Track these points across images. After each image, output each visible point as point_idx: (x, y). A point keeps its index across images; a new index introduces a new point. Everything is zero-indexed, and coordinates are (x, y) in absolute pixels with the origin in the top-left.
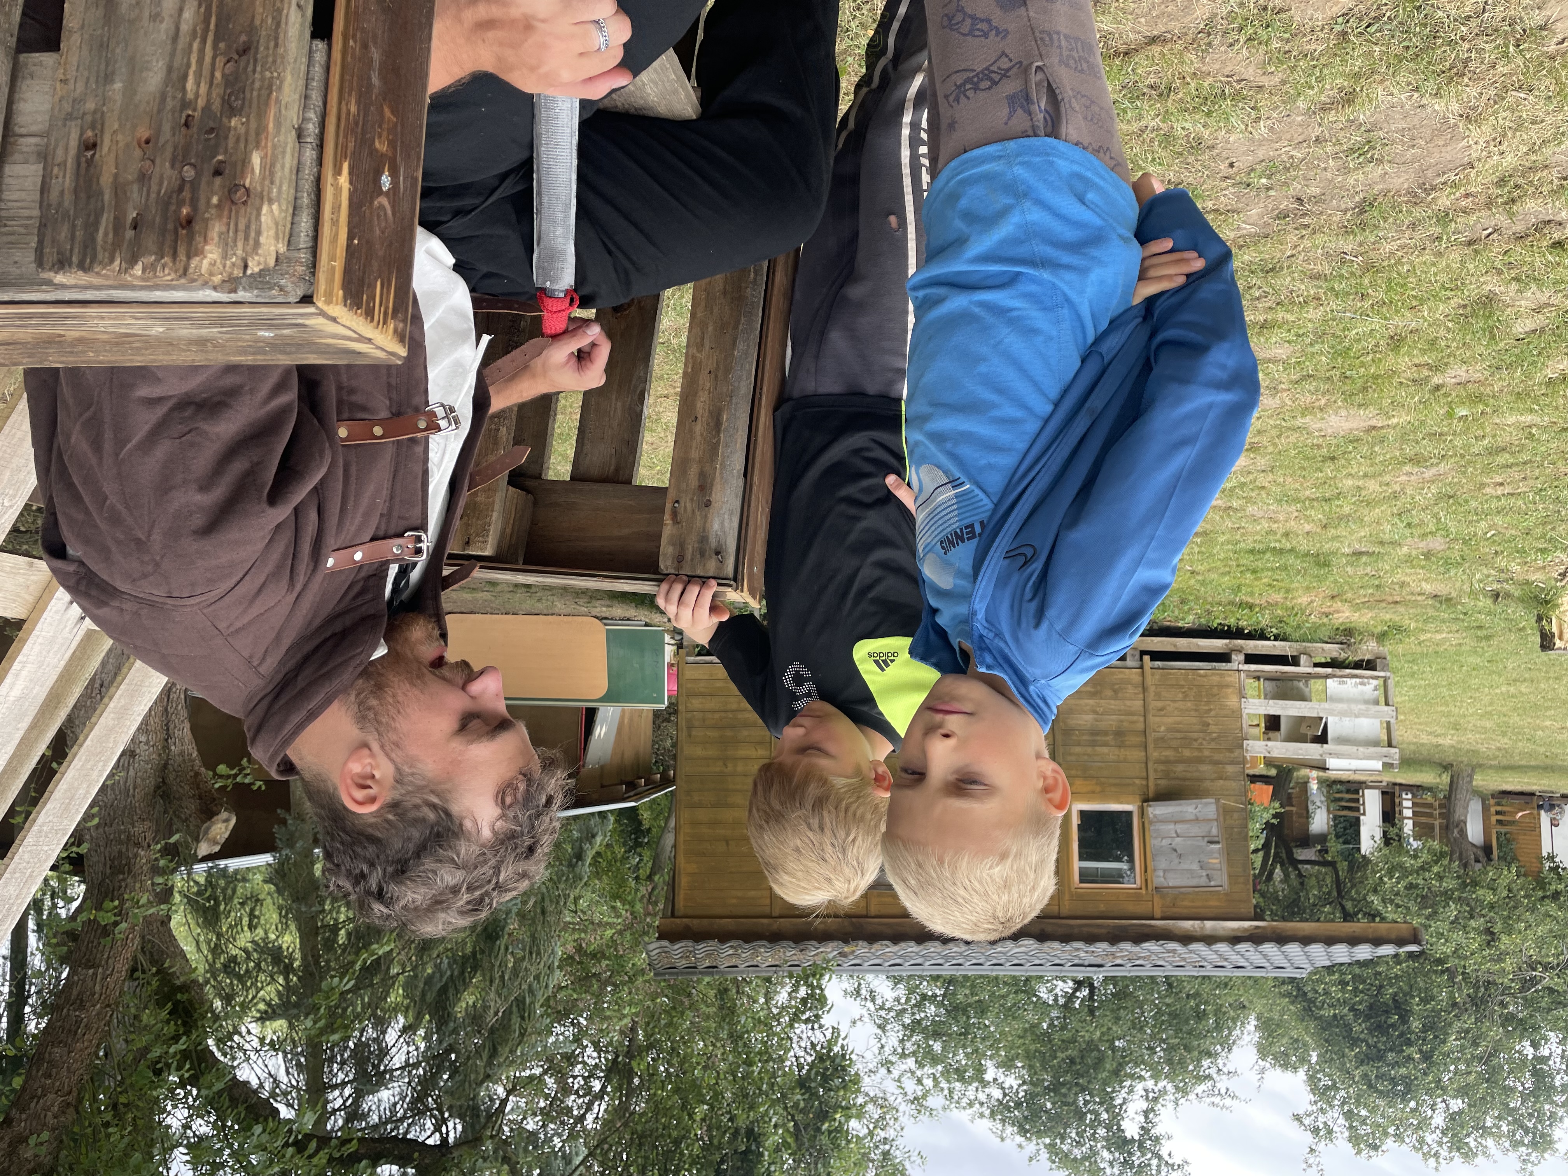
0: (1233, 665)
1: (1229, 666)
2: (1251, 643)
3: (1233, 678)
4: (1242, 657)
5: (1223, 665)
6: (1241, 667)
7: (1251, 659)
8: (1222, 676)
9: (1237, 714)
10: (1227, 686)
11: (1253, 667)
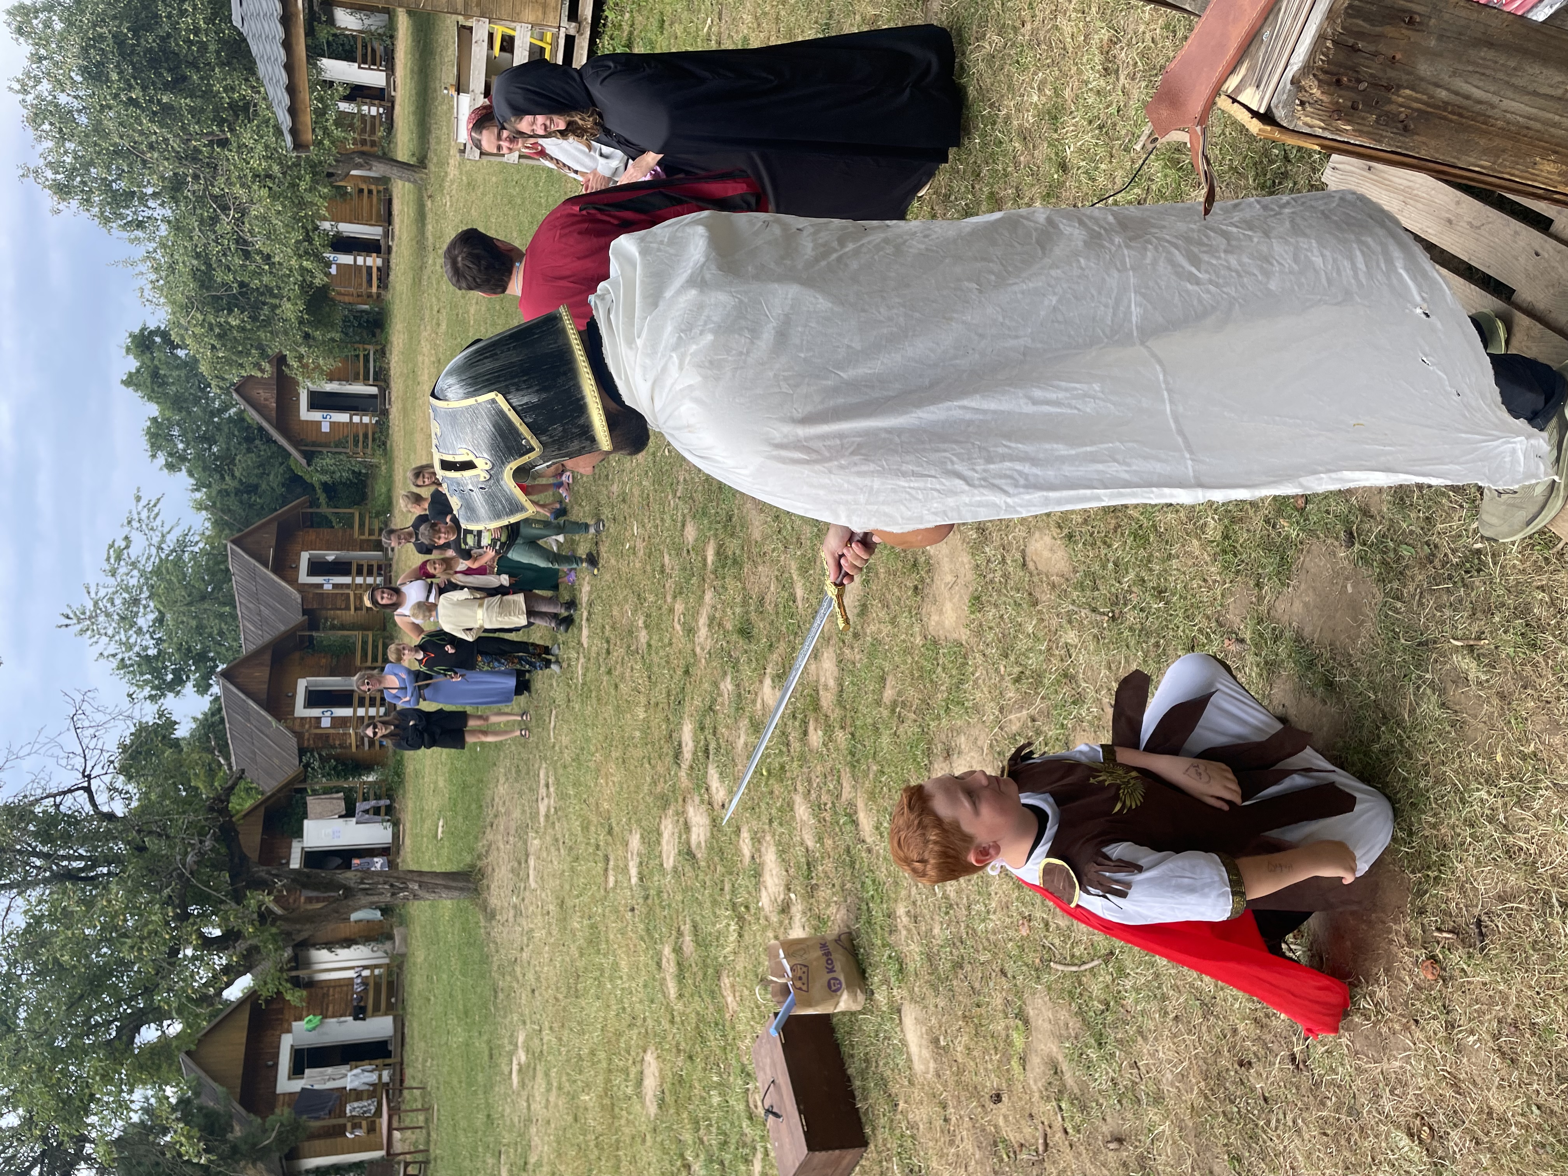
0: (565, 22)
1: (565, 18)
2: (586, 45)
3: (552, 20)
4: (572, 32)
5: (565, 12)
6: (563, 30)
7: (570, 41)
8: (555, 8)
9: (515, 17)
10: (544, 13)
11: (562, 42)
